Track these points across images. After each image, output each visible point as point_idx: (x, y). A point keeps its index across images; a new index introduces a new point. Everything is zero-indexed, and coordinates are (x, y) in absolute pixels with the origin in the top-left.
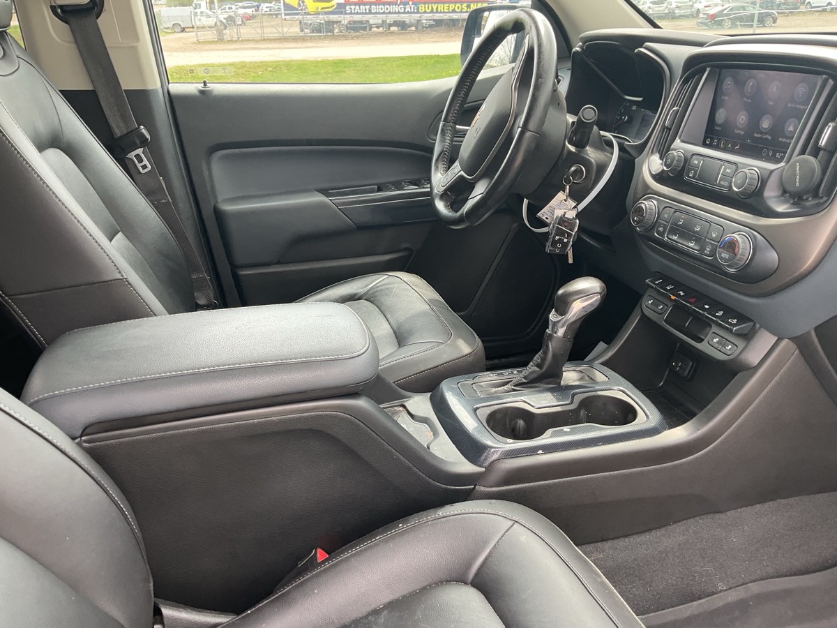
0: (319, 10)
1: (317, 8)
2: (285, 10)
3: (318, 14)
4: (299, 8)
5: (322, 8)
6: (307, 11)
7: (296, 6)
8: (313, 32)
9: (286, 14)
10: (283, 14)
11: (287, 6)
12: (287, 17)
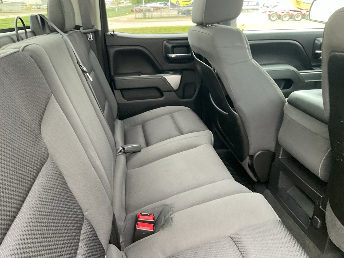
0: (185, 5)
1: (184, 5)
2: (171, 5)
3: (184, 7)
4: (177, 5)
5: (186, 5)
6: (180, 6)
7: (175, 3)
8: (182, 14)
9: (171, 7)
10: (170, 7)
11: (172, 4)
12: (172, 8)
